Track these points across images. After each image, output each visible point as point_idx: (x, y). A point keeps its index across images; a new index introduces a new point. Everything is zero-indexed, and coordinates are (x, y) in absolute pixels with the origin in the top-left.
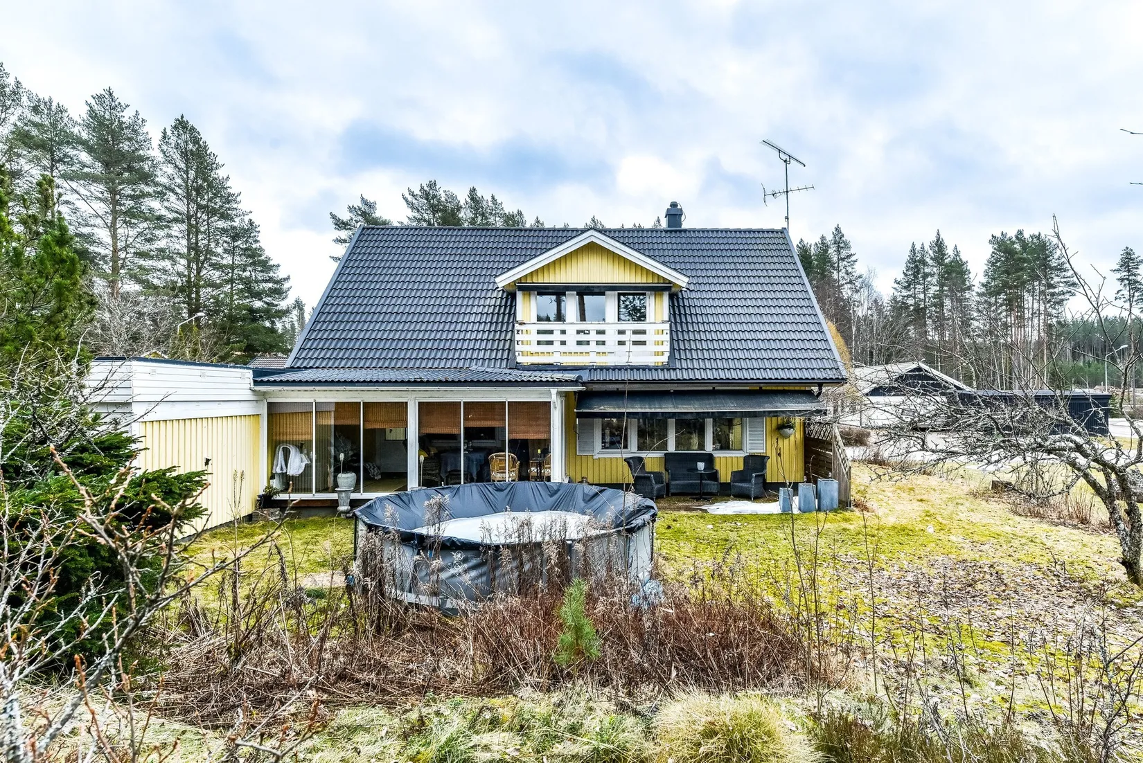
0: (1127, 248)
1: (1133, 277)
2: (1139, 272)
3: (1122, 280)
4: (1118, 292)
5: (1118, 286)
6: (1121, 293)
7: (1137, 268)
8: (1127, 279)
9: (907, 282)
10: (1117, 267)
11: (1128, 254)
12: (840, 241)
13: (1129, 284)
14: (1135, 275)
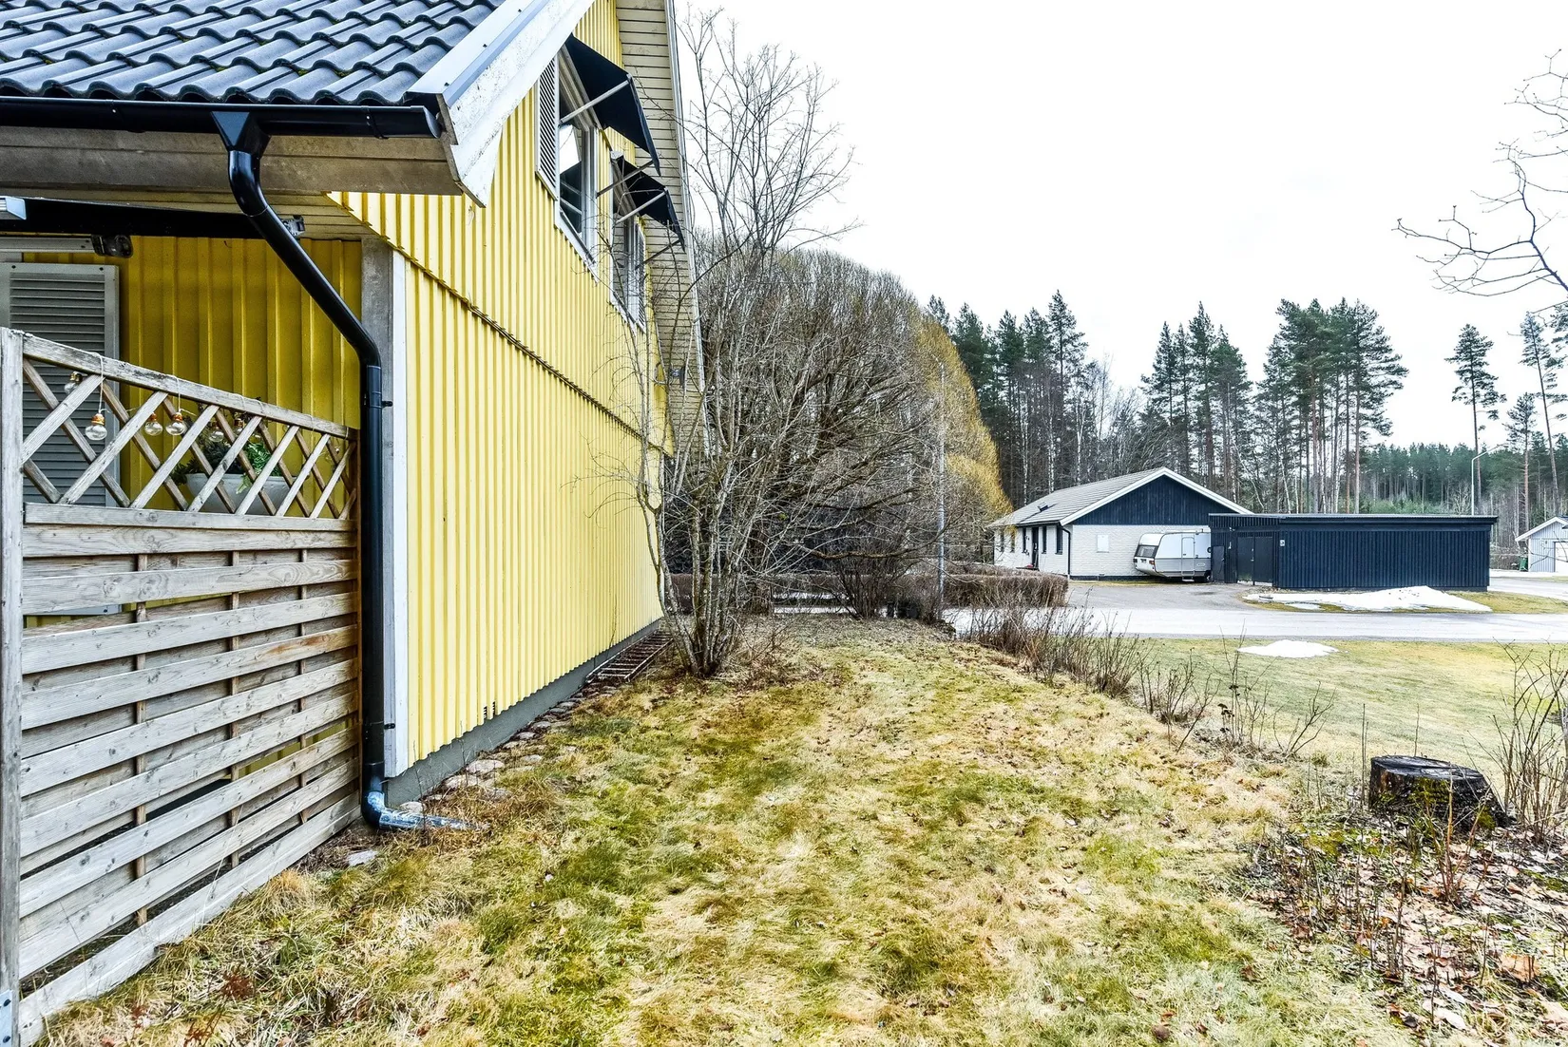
0: (1468, 326)
1: (1478, 368)
2: (1484, 359)
3: (1461, 373)
4: (1457, 390)
5: (1457, 381)
6: (1460, 391)
7: (1483, 355)
8: (1467, 371)
9: (1159, 379)
10: (1454, 354)
11: (1469, 334)
12: (1061, 315)
13: (1472, 378)
14: (1481, 365)
